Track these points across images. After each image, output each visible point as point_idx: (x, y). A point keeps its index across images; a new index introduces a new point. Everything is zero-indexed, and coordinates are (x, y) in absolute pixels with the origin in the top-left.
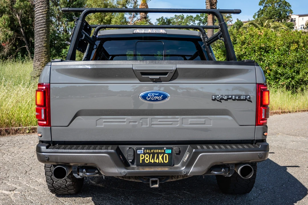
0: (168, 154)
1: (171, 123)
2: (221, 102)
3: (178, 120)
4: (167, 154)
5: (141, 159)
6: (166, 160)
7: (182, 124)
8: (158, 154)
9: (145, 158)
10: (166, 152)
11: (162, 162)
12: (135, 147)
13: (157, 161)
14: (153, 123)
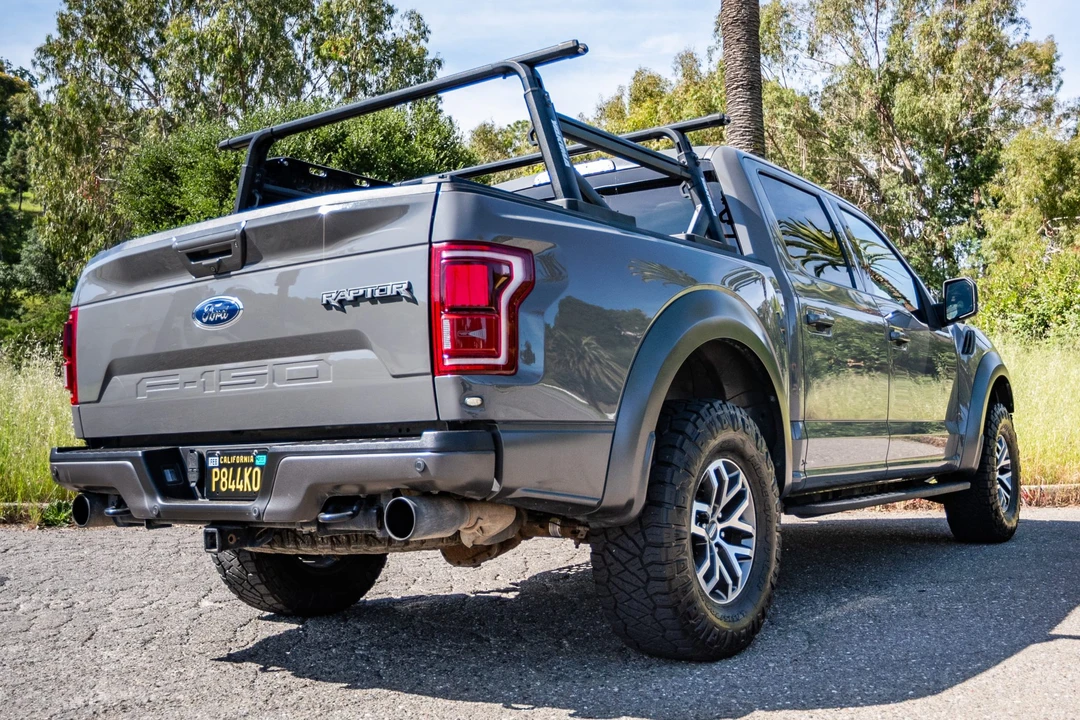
0: (261, 467)
1: (253, 380)
2: (344, 311)
3: (266, 371)
4: (259, 466)
5: (215, 480)
6: (256, 486)
7: (274, 381)
8: (244, 465)
9: (220, 479)
10: (258, 463)
11: (250, 490)
12: (203, 449)
13: (240, 487)
14: (222, 383)
